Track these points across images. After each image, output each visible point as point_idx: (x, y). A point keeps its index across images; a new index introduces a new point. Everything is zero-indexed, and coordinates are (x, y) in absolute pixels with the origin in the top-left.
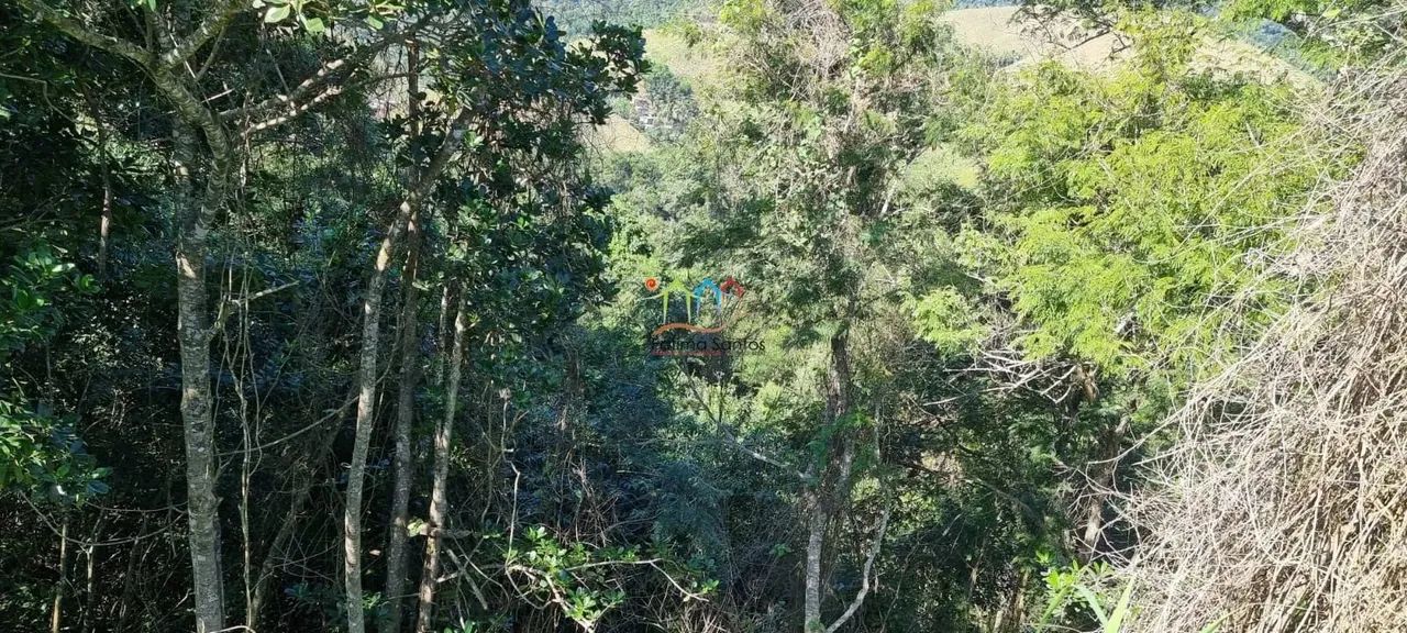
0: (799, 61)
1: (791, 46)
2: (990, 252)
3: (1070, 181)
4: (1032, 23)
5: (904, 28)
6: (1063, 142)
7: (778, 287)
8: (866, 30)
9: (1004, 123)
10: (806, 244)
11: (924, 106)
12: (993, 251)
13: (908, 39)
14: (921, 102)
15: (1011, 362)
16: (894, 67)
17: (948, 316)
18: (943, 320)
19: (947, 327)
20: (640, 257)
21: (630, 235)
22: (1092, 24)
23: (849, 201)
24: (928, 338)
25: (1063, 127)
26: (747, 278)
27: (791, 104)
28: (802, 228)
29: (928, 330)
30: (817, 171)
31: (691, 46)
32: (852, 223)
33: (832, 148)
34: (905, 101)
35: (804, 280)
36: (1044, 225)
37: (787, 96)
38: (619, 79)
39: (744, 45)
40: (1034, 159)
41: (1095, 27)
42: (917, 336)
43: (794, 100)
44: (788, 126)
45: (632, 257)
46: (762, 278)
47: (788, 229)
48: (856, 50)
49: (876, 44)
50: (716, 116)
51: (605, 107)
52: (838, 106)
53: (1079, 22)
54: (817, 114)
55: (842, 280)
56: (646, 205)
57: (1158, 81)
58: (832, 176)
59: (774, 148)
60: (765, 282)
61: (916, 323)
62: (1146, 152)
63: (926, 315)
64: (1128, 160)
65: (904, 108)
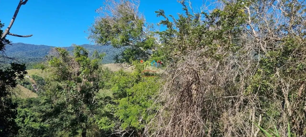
0: (69, 72)
1: (67, 69)
2: (113, 108)
3: (127, 92)
4: (118, 64)
5: (92, 65)
6: (125, 85)
7: (67, 123)
8: (84, 65)
9: (113, 82)
10: (74, 112)
11: (99, 80)
12: (114, 108)
13: (93, 67)
14: (98, 79)
15: (120, 131)
16: (91, 73)
17: (106, 123)
18: (105, 124)
19: (106, 125)
20: (33, 123)
21: (30, 117)
22: (129, 64)
23: (84, 101)
24: (102, 128)
25: (124, 82)
26: (59, 122)
27: (68, 81)
28: (73, 108)
29: (102, 127)
30: (75, 95)
31: (43, 70)
32: (84, 106)
33: (79, 90)
34: (94, 79)
35: (74, 120)
36: (123, 101)
37: (67, 79)
38: (19, 76)
39: (56, 69)
40: (120, 88)
41: (130, 64)
42: (100, 128)
43: (69, 80)
44: (68, 86)
45: (31, 123)
46: (63, 121)
47: (69, 109)
48: (82, 69)
49: (86, 68)
50: (49, 85)
51: (16, 83)
52: (79, 81)
53: (126, 64)
54: (74, 83)
55: (83, 119)
56: (37, 110)
57: (140, 73)
58: (79, 96)
59: (65, 91)
60: (64, 122)
61: (99, 125)
62: (140, 85)
63: (101, 123)
64: (136, 87)
65: (94, 81)
